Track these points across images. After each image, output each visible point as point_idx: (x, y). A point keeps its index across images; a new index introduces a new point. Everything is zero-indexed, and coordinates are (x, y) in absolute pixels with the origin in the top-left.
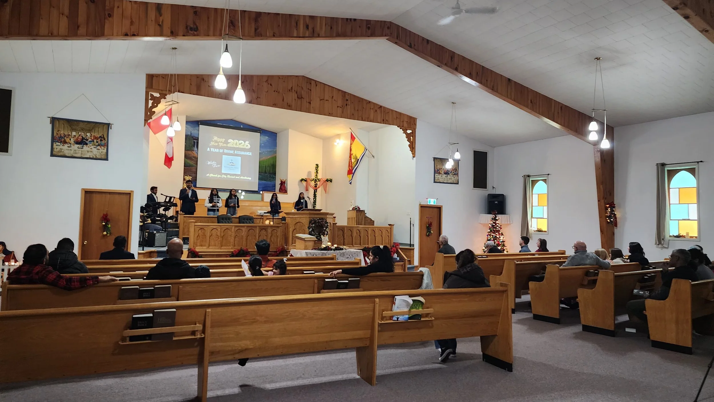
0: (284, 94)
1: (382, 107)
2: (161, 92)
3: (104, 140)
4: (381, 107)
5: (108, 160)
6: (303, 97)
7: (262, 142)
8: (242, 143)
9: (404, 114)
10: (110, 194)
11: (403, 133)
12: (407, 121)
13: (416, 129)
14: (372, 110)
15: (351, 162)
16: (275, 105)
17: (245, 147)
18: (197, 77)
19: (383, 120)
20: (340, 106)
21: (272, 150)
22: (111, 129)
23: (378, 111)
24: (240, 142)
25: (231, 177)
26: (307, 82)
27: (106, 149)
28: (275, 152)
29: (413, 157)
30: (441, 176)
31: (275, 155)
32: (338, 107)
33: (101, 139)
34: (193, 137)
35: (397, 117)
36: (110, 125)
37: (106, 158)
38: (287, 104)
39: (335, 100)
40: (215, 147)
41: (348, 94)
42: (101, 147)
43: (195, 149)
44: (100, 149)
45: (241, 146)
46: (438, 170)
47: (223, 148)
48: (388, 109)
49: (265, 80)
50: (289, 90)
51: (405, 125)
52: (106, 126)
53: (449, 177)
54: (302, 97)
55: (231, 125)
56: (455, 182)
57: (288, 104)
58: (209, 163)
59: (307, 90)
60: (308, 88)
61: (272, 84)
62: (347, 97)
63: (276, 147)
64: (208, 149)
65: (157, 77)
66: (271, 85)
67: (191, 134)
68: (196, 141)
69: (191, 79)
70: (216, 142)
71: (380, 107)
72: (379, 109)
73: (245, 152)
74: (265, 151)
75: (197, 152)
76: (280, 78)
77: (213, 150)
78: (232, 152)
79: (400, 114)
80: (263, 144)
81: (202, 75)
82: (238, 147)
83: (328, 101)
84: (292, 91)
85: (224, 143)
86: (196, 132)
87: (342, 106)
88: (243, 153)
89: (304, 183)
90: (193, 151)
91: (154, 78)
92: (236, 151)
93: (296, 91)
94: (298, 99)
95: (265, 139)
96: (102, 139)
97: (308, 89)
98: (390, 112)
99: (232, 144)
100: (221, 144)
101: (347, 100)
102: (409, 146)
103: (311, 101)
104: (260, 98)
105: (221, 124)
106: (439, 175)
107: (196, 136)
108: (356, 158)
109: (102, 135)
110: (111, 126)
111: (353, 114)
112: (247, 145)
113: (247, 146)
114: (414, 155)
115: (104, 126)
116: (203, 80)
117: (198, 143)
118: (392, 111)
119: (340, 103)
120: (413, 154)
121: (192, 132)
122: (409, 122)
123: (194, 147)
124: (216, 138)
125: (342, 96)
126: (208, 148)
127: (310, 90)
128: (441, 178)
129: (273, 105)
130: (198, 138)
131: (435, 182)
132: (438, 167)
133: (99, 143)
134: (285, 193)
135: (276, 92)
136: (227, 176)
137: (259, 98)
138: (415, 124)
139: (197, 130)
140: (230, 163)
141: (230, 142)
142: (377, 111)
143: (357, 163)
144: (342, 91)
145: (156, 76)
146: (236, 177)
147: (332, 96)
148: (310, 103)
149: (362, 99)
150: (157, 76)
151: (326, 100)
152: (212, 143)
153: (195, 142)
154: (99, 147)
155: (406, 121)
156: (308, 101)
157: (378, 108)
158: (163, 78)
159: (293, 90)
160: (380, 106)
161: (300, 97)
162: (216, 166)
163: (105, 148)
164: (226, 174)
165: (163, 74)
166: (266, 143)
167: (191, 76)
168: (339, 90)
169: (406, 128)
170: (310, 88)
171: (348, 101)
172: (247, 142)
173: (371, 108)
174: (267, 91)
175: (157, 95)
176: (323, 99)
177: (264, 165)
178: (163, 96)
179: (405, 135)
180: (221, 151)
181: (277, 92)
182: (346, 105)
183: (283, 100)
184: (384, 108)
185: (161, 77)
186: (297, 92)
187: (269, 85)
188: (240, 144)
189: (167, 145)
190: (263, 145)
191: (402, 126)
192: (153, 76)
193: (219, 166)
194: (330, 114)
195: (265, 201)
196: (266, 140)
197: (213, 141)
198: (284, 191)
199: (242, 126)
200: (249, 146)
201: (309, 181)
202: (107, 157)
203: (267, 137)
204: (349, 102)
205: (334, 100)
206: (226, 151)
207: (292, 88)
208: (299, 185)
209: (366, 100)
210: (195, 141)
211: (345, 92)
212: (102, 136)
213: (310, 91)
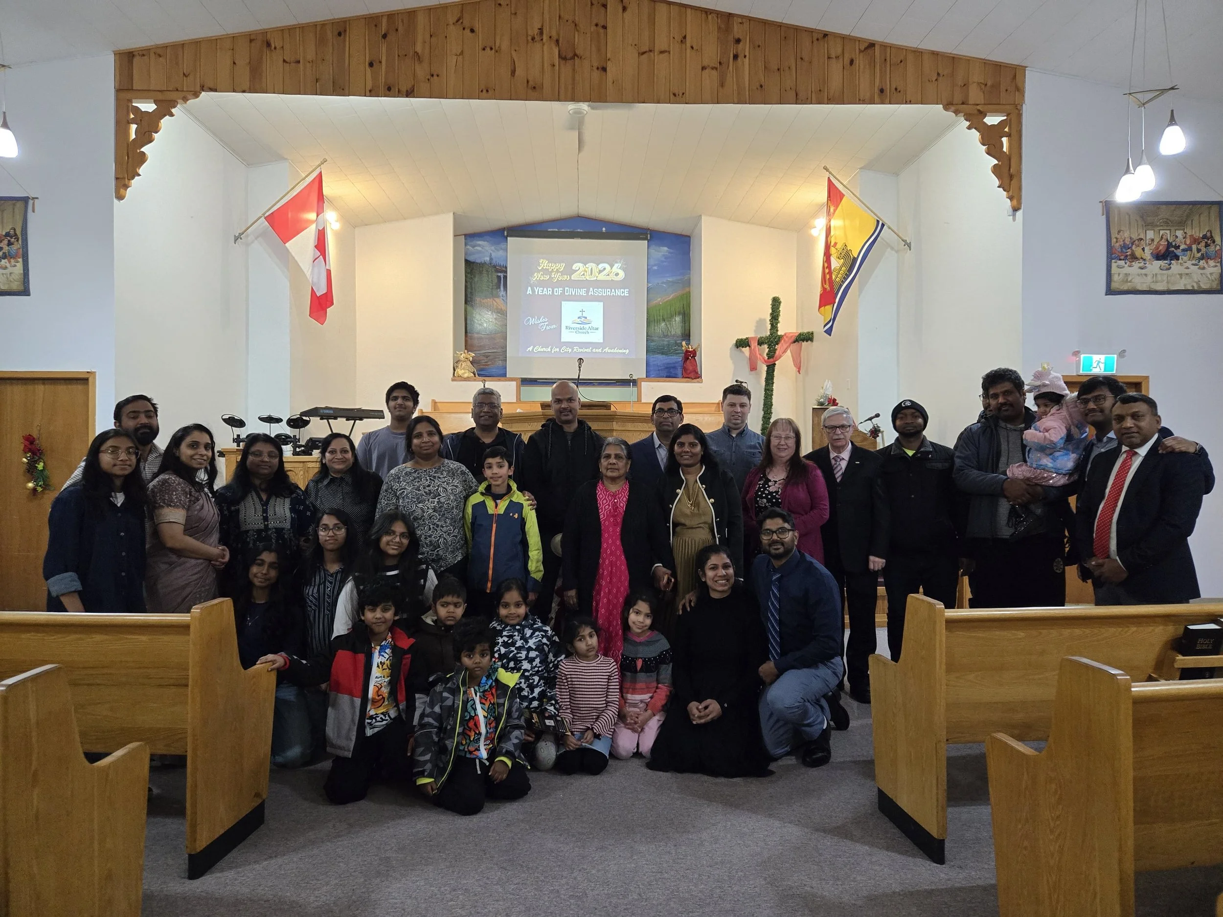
0: (514, 53)
1: (877, 48)
2: (160, 96)
3: (16, 243)
4: (872, 45)
5: (29, 295)
6: (577, 52)
7: (652, 262)
8: (605, 269)
9: (969, 61)
10: (44, 384)
11: (969, 128)
12: (982, 81)
13: (1024, 105)
14: (834, 61)
15: (829, 267)
16: (486, 92)
17: (612, 277)
18: (251, 41)
19: (882, 91)
20: (712, 65)
21: (679, 278)
22: (33, 211)
23: (861, 62)
24: (601, 266)
25: (581, 350)
26: (592, 4)
27: (20, 265)
28: (688, 283)
29: (1015, 209)
30: (1141, 268)
31: (687, 290)
32: (703, 68)
33: (9, 241)
34: (495, 266)
35: (938, 74)
36: (31, 202)
37: (22, 288)
38: (528, 82)
39: (692, 47)
40: (542, 284)
41: (740, 20)
42: (10, 262)
43: (502, 293)
44: (8, 265)
45: (601, 277)
46: (1125, 247)
47: (560, 284)
48: (899, 48)
49: (451, 19)
50: (533, 39)
51: (975, 95)
52: (19, 205)
53: (1176, 267)
54: (575, 55)
55: (579, 230)
56: (1204, 286)
57: (531, 83)
58: (532, 321)
59: (593, 28)
60: (595, 22)
61: (476, 29)
62: (737, 30)
63: (690, 269)
64: (529, 291)
65: (143, 55)
66: (472, 31)
67: (491, 259)
68: (502, 275)
69: (233, 50)
70: (546, 271)
71: (866, 49)
72: (861, 54)
73: (613, 290)
74: (663, 283)
75: (504, 298)
76: (500, 5)
77: (540, 291)
78: (582, 292)
79: (953, 60)
80: (655, 265)
81: (264, 33)
82: (595, 278)
83: (669, 52)
84: (542, 40)
85: (563, 273)
86: (501, 253)
87: (720, 63)
88: (607, 292)
89: (746, 350)
90: (498, 297)
91: (136, 60)
92: (591, 289)
93: (555, 37)
94: (563, 62)
95: (661, 254)
96: (12, 240)
97: (597, 25)
98: (910, 57)
99: (583, 273)
100: (557, 277)
101: (738, 41)
102: (996, 170)
103: (609, 63)
104: (438, 76)
105: (557, 230)
106: (1130, 266)
107: (502, 264)
108: (846, 254)
109: (12, 229)
110: (33, 204)
111: (761, 86)
112: (616, 271)
113: (617, 274)
114: (1015, 202)
115: (14, 205)
116: (268, 45)
117: (505, 277)
118: (918, 53)
119: (711, 52)
120: (1011, 198)
121: (493, 255)
122: (989, 84)
123: (500, 288)
124: (544, 264)
125: (719, 28)
126: (529, 288)
127: (605, 27)
128: (1138, 275)
129: (482, 91)
130: (506, 268)
131: (1110, 291)
132: (1126, 234)
133: (4, 251)
134: (695, 380)
135: (488, 49)
136: (573, 350)
137: (435, 77)
138: (1019, 90)
139: (502, 249)
140: (579, 318)
141: (577, 269)
142: (857, 62)
143: (850, 270)
144: (719, 14)
145: (141, 53)
146: (594, 350)
147: (683, 35)
148: (604, 69)
149: (797, 30)
150: (144, 53)
151: (662, 52)
152: (537, 276)
153: (499, 277)
154: (6, 260)
155: (979, 84)
156: (595, 65)
157: (860, 51)
158: (160, 56)
159: (545, 38)
160: (867, 44)
161: (569, 56)
162: (548, 328)
163: (18, 262)
164: (571, 344)
165: (158, 47)
166: (663, 262)
167: (234, 38)
168: (707, 12)
169: (979, 107)
170: (602, 23)
171: (741, 45)
172: (617, 268)
173: (833, 55)
174: (462, 53)
175: (148, 107)
176: (651, 51)
177: (660, 315)
178: (165, 108)
179: (975, 134)
180: (558, 291)
181: (491, 49)
182: (736, 57)
183: (513, 72)
184: (885, 46)
185: (152, 55)
186: (557, 41)
187: (467, 31)
188: (600, 272)
189: (313, 267)
190: (655, 268)
191: (963, 103)
192: (134, 56)
193: (555, 326)
194: (675, 95)
195: (642, 401)
196: (664, 255)
197: (539, 271)
198: (692, 375)
199: (604, 229)
200: (622, 274)
201: (754, 344)
202: (25, 287)
203: (666, 249)
204: (745, 48)
205: (689, 50)
206: (569, 291)
207: (541, 29)
208: (731, 357)
209: (810, 31)
210: (499, 274)
211: (730, 14)
212: (12, 232)
213: (602, 31)
